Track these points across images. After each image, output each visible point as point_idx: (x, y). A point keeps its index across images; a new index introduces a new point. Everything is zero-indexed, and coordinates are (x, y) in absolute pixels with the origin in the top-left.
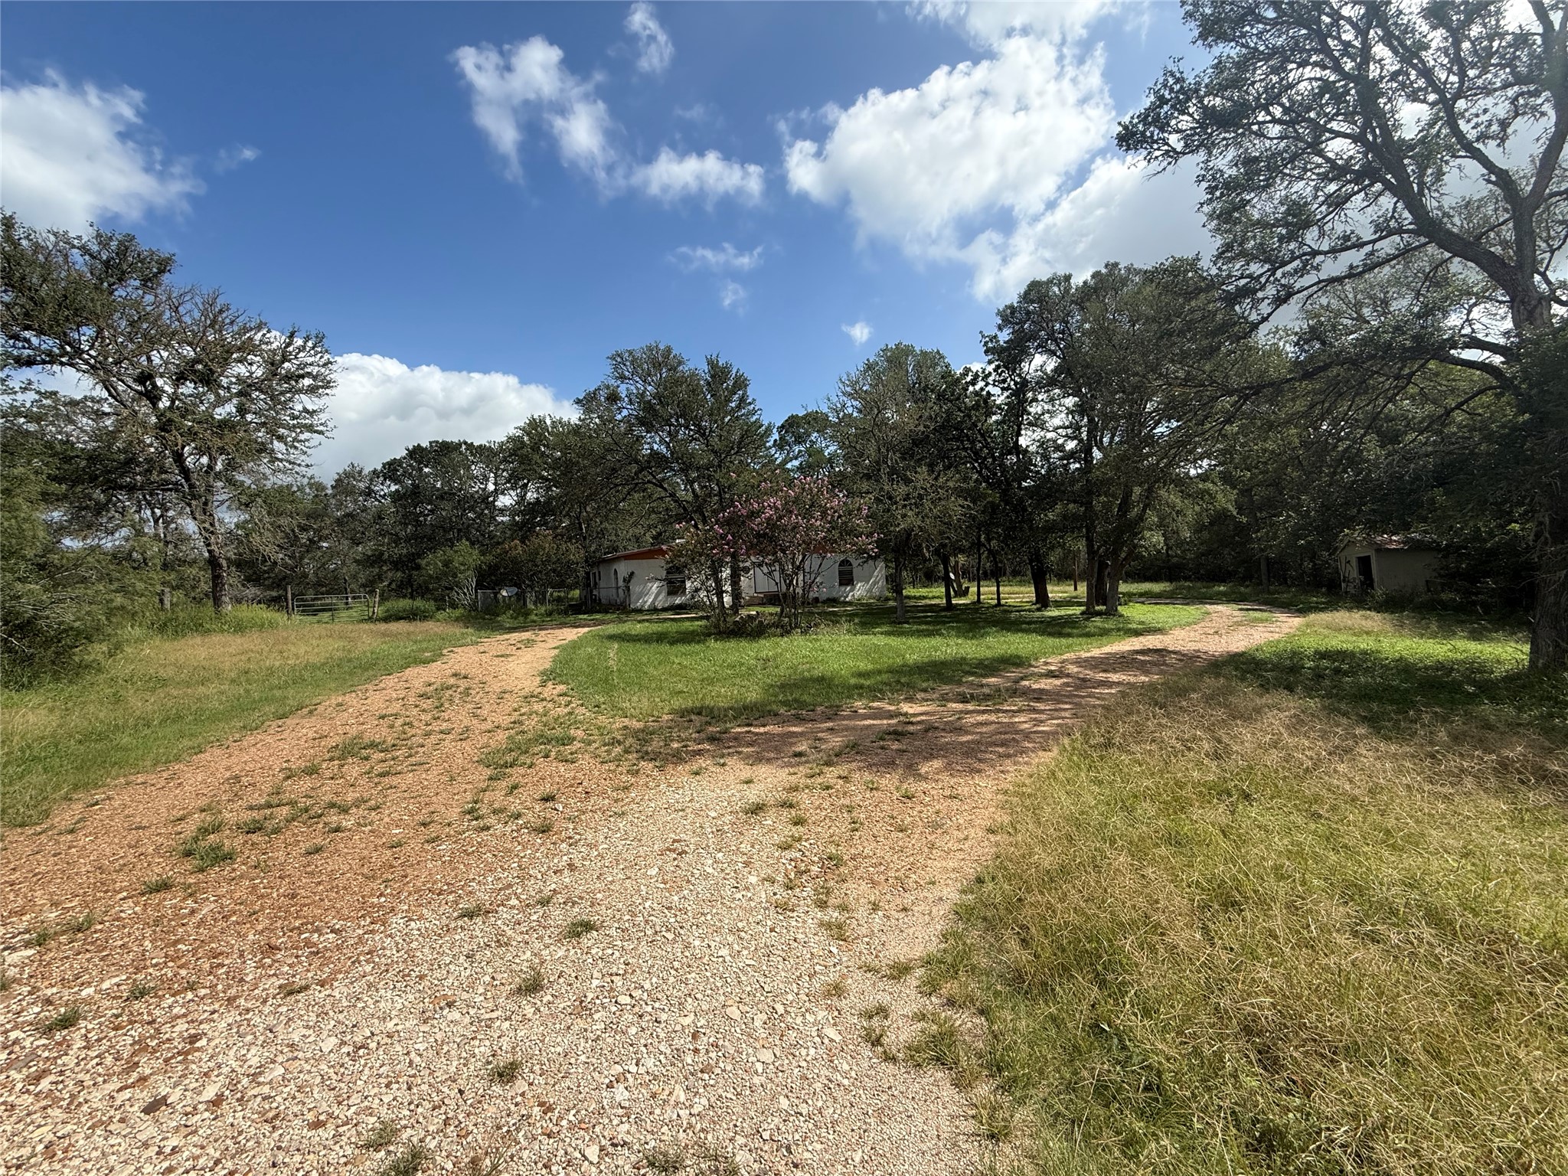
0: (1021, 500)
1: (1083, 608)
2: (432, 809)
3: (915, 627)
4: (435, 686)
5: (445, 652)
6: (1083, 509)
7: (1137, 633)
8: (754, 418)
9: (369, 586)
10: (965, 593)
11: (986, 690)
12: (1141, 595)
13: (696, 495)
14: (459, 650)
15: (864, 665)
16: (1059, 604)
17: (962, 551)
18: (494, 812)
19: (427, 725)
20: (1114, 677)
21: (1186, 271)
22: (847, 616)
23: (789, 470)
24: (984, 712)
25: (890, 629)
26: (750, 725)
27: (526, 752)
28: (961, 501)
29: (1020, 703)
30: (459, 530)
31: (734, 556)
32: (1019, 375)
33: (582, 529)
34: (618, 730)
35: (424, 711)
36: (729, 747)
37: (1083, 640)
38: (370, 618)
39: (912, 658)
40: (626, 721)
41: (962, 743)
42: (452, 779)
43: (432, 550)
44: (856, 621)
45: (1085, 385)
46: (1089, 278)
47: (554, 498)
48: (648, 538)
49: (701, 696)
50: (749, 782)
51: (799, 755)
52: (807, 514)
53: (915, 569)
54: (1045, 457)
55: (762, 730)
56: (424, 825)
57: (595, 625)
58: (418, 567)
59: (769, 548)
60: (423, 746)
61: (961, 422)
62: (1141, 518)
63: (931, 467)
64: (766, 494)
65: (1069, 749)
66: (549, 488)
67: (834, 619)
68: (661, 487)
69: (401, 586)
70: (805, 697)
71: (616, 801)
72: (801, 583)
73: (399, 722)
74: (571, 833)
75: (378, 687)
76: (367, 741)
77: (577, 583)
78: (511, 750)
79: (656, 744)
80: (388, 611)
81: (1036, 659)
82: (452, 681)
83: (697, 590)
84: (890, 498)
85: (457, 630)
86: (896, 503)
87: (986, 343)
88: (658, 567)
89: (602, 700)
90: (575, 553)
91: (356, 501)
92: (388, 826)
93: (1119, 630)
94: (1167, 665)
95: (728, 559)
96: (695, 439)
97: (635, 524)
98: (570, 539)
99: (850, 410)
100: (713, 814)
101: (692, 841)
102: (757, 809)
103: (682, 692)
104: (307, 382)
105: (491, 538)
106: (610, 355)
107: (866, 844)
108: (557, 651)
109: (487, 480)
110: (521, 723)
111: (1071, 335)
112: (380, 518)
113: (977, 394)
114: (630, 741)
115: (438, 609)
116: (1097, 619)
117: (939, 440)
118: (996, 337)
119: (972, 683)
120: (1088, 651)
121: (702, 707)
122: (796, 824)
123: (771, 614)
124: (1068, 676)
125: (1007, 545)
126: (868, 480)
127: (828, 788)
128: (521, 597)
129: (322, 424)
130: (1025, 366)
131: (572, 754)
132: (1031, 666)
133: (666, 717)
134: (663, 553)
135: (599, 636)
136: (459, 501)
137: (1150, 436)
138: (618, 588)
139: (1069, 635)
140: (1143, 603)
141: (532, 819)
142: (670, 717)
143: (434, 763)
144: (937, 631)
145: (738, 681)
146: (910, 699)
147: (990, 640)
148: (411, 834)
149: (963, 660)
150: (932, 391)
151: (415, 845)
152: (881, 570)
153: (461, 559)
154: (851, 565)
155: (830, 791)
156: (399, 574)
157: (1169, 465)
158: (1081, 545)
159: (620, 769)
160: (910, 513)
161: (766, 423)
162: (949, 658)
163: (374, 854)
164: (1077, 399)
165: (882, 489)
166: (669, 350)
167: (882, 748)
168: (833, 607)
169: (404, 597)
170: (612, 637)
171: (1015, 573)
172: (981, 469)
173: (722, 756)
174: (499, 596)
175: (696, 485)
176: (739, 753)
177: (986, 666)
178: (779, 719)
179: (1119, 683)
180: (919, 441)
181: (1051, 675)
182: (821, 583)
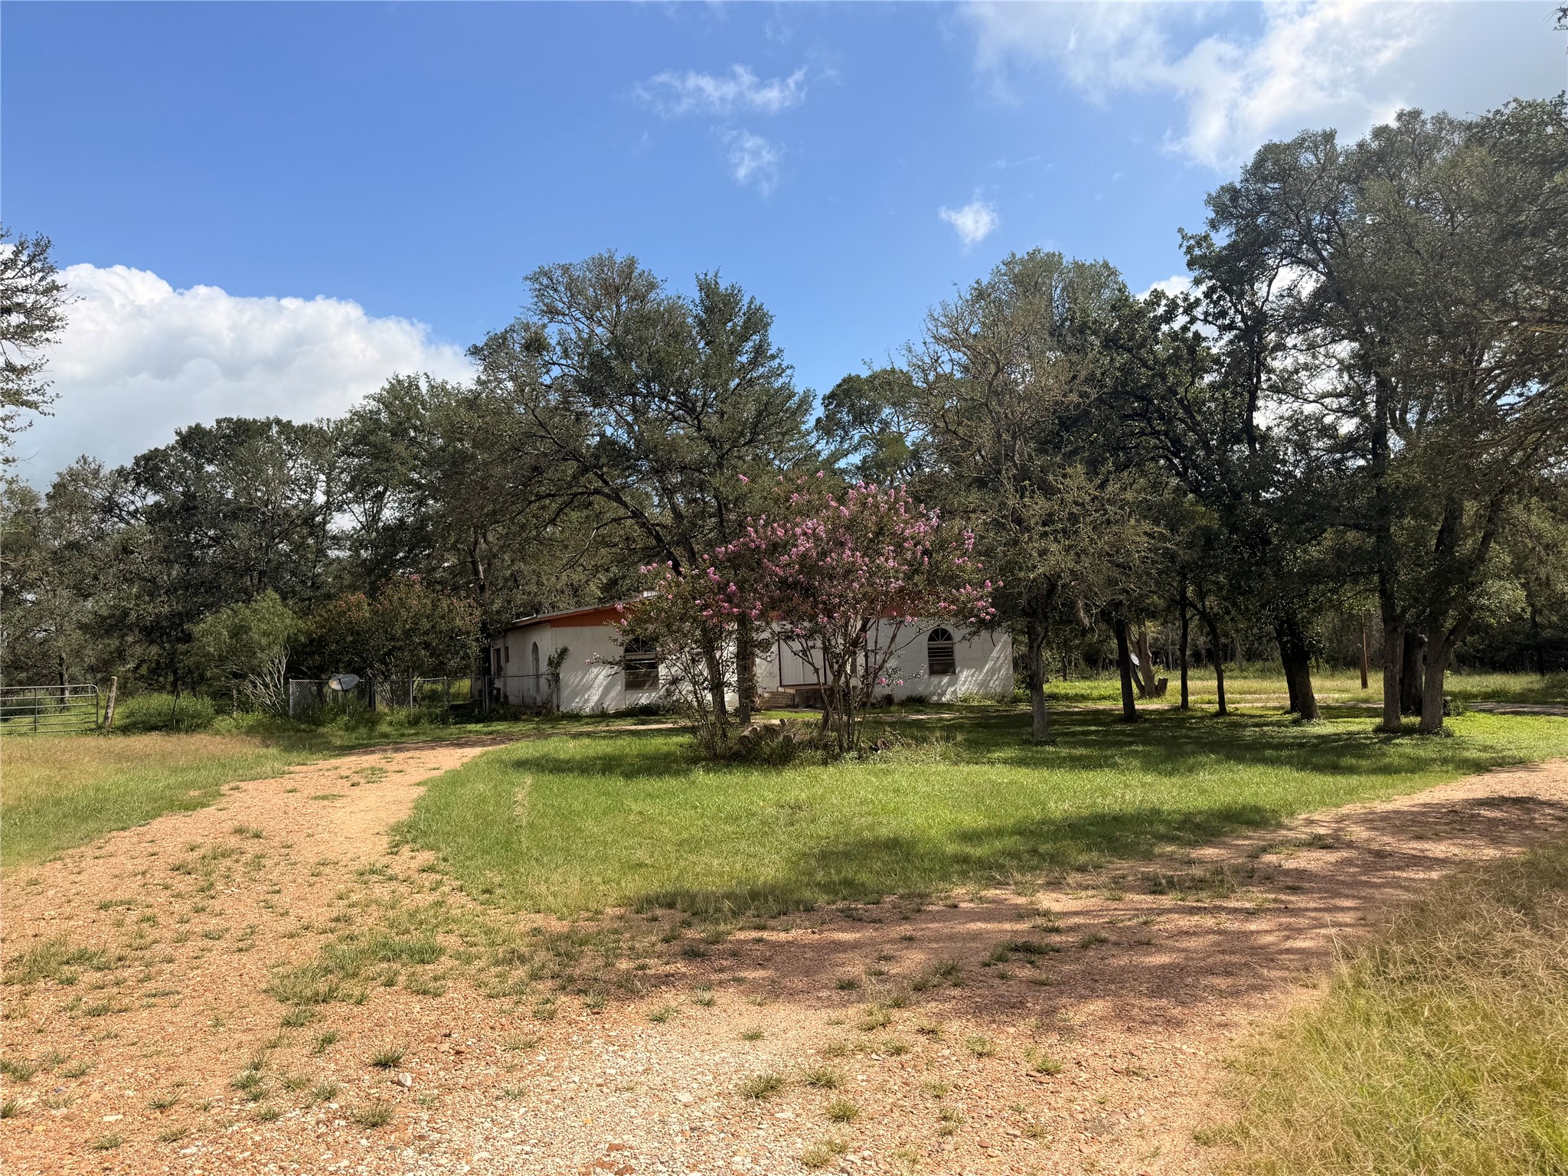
0: (1259, 525)
1: (1378, 720)
2: (177, 1079)
3: (1064, 752)
4: (202, 851)
5: (224, 789)
6: (1373, 539)
7: (1479, 767)
8: (781, 381)
9: (102, 671)
10: (1160, 690)
11: (1197, 872)
12: (1487, 696)
13: (678, 515)
14: (250, 786)
15: (973, 819)
16: (1334, 712)
17: (1153, 615)
18: (289, 1086)
19: (182, 921)
20: (1438, 849)
21: (1543, 124)
22: (942, 728)
23: (844, 471)
24: (1192, 911)
25: (1022, 754)
26: (763, 928)
27: (355, 975)
28: (1147, 526)
29: (1258, 896)
30: (262, 573)
31: (743, 620)
32: (1251, 304)
33: (476, 572)
34: (522, 935)
35: (179, 895)
36: (721, 970)
37: (1378, 780)
38: (100, 727)
39: (1060, 808)
40: (539, 920)
41: (1149, 970)
42: (218, 1023)
43: (213, 607)
44: (960, 738)
45: (1369, 320)
46: (1368, 137)
47: (430, 518)
48: (594, 589)
49: (676, 873)
50: (754, 1037)
51: (848, 985)
52: (871, 549)
53: (1066, 645)
54: (1303, 447)
55: (783, 936)
56: (161, 1107)
57: (494, 742)
58: (188, 638)
59: (803, 608)
60: (171, 961)
61: (1148, 386)
62: (1480, 555)
63: (1093, 466)
64: (800, 513)
65: (1349, 985)
66: (421, 502)
67: (918, 734)
68: (619, 500)
69: (157, 670)
70: (863, 877)
71: (510, 1069)
72: (861, 671)
73: (134, 916)
74: (423, 1128)
75: (103, 852)
76: (73, 949)
77: (467, 667)
78: (328, 971)
79: (588, 964)
80: (131, 714)
81: (1292, 814)
82: (233, 842)
83: (675, 681)
84: (1019, 521)
85: (250, 749)
86: (1028, 529)
87: (1189, 250)
88: (608, 639)
89: (498, 880)
90: (464, 615)
91: (86, 522)
92: (97, 1108)
93: (1445, 761)
94: (1536, 827)
95: (734, 626)
96: (676, 418)
97: (572, 565)
98: (456, 589)
99: (947, 368)
100: (685, 1097)
101: (645, 1148)
102: (766, 1090)
103: (641, 865)
104: (16, 319)
105: (315, 586)
106: (529, 273)
107: (966, 1160)
108: (421, 791)
109: (314, 487)
110: (348, 920)
111: (1343, 235)
112: (126, 551)
113: (1174, 336)
114: (542, 956)
115: (218, 712)
116: (1405, 741)
117: (1108, 418)
118: (1206, 237)
119: (1171, 858)
120: (1389, 800)
121: (675, 895)
122: (838, 1118)
123: (807, 725)
124: (1350, 845)
125: (1234, 604)
126: (979, 488)
127: (899, 1051)
128: (365, 692)
129: (35, 391)
130: (1261, 288)
131: (436, 979)
132: (1280, 826)
133: (609, 911)
134: (614, 615)
135: (502, 762)
136: (264, 522)
137: (1491, 407)
138: (538, 676)
139: (1352, 770)
140: (1490, 711)
141: (356, 1102)
142: (618, 911)
143: (187, 991)
144: (1106, 758)
145: (743, 845)
146: (1054, 885)
147: (1205, 778)
148: (137, 1125)
149: (1154, 815)
150: (1095, 333)
151: (142, 1143)
152: (1004, 648)
153: (264, 627)
154: (950, 638)
155: (904, 1057)
156: (154, 650)
157: (1526, 463)
158: (1372, 605)
159: (521, 1009)
160: (1054, 547)
161: (799, 390)
162: (1130, 810)
163: (68, 1161)
164: (1356, 345)
165: (1002, 505)
166: (631, 264)
167: (1002, 977)
168: (919, 712)
169: (161, 689)
170: (522, 765)
171: (1252, 656)
172: (1186, 469)
173: (709, 987)
174: (325, 689)
175: (679, 499)
176: (739, 981)
177: (1198, 826)
178: (814, 916)
179: (1442, 862)
180: (1069, 421)
181: (1318, 843)
182: (895, 671)
